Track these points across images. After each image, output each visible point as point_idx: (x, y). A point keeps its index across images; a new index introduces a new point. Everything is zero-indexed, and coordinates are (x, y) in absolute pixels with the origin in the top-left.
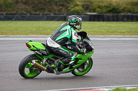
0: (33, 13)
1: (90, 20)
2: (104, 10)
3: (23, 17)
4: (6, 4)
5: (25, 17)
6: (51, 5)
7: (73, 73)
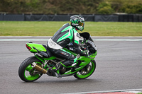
0: (61, 13)
1: (119, 20)
2: (134, 10)
3: (50, 17)
4: (33, 4)
5: (52, 18)
6: (80, 5)
7: (76, 76)
